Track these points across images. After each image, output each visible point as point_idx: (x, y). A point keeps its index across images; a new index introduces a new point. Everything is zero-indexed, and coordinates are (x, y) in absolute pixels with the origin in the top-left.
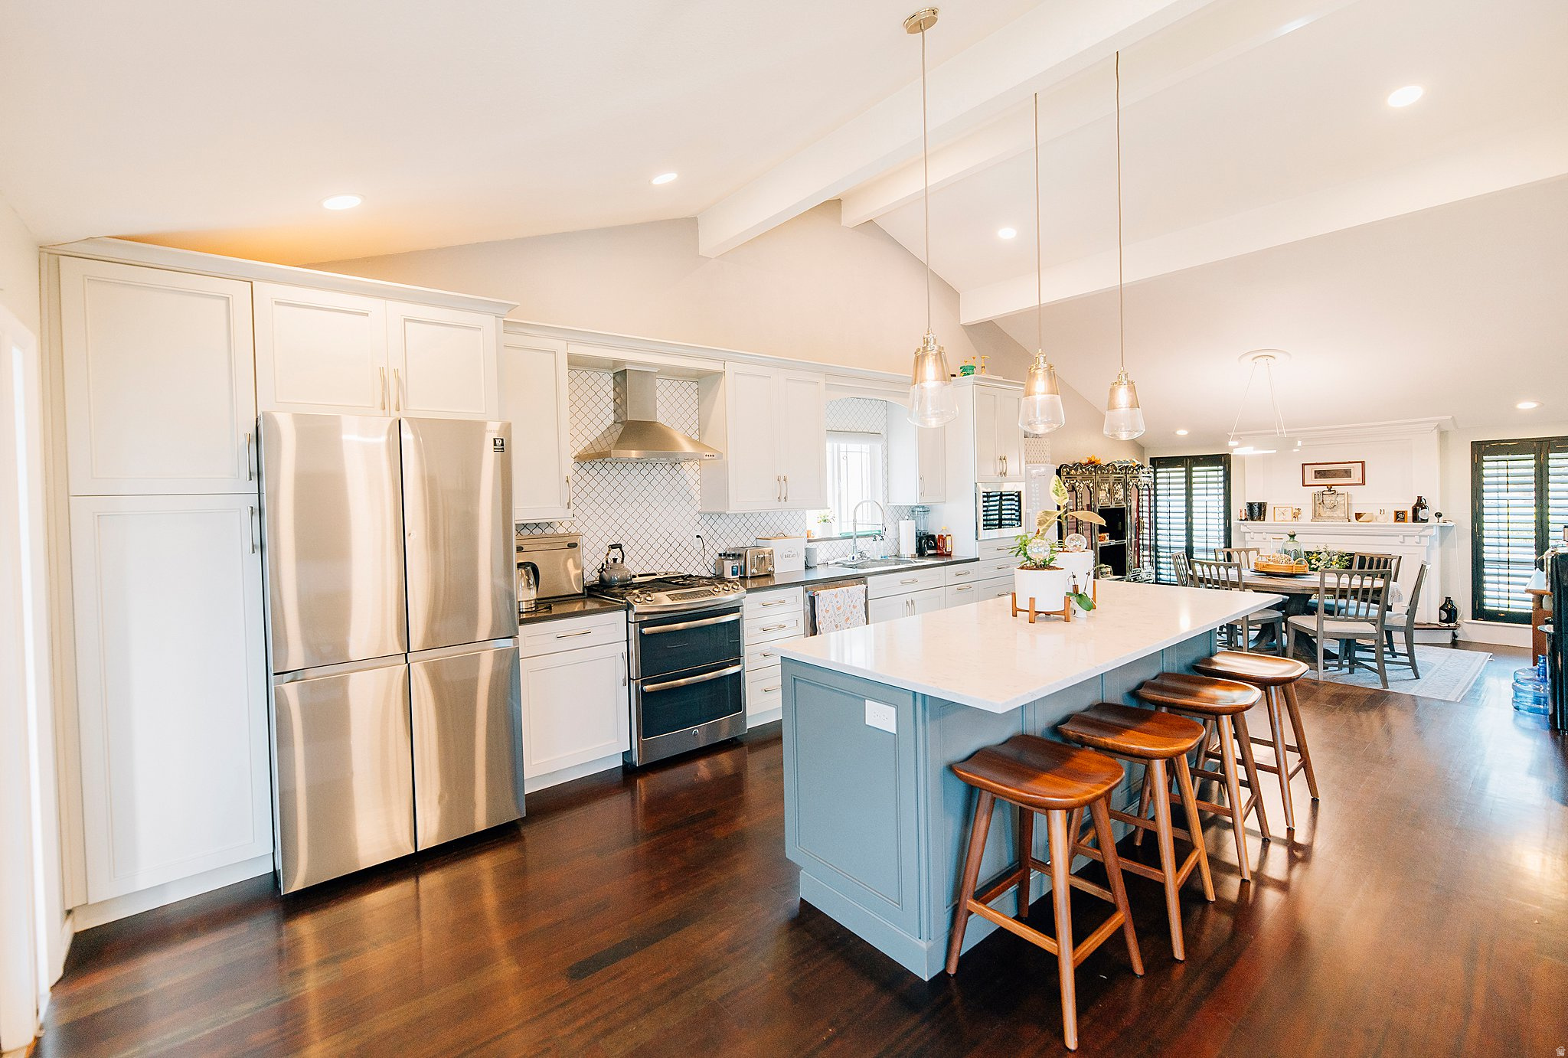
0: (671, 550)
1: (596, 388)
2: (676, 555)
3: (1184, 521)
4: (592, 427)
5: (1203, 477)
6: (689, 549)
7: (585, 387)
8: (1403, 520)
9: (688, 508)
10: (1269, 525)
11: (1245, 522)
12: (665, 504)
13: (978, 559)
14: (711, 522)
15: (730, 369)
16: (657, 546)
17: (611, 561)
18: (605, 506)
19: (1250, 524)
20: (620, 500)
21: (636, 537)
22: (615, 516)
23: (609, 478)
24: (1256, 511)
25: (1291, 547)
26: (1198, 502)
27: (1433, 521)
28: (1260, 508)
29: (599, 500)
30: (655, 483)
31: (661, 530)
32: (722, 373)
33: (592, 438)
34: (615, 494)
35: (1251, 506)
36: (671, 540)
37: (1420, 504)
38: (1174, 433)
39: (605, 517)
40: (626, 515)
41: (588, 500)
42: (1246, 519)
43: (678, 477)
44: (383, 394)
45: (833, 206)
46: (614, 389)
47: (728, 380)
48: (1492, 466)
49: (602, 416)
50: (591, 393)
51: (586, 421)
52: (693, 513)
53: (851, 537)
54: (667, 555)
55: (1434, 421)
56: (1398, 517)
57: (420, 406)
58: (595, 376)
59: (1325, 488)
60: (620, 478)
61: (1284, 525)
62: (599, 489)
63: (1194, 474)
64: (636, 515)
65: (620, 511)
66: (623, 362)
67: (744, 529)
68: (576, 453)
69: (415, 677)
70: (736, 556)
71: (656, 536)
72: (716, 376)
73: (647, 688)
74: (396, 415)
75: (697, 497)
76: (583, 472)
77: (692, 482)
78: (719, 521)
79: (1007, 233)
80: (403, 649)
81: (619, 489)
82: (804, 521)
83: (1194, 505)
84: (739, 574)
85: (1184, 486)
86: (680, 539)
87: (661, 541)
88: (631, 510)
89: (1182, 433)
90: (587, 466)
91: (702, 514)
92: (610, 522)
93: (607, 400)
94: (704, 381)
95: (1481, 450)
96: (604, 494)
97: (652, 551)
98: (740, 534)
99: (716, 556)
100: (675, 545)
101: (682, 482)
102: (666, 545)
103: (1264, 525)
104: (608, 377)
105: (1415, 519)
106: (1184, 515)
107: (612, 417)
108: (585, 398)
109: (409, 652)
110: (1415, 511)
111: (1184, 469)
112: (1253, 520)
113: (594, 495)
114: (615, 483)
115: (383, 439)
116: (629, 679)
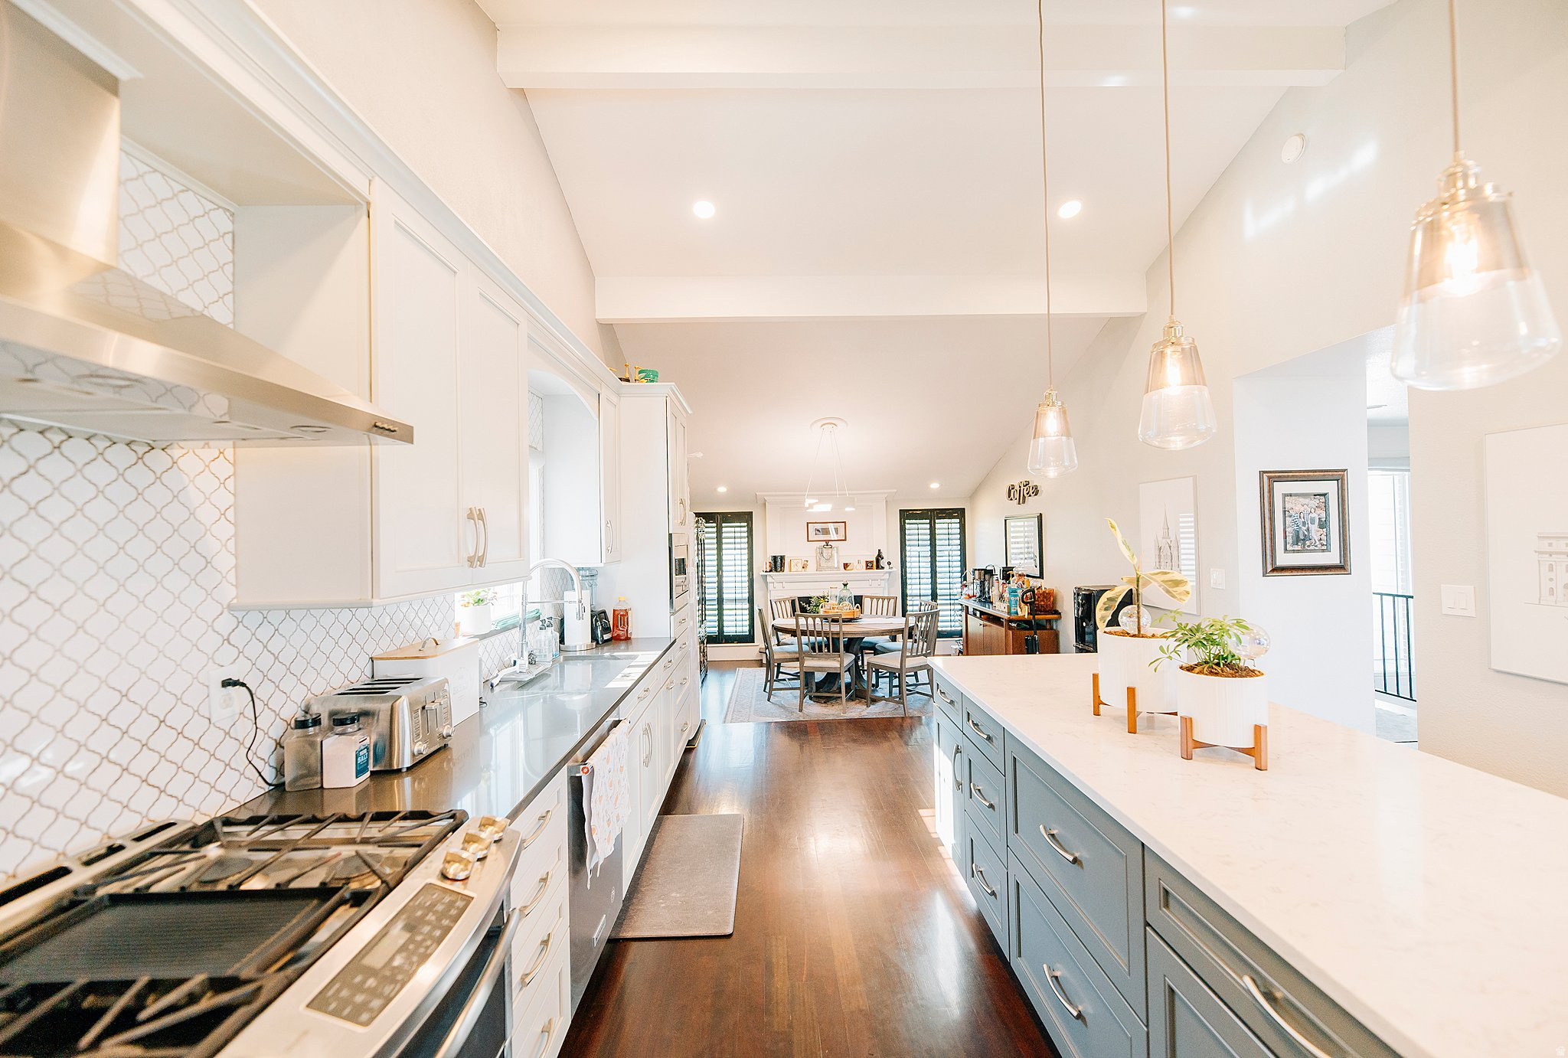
3: (716, 574)
5: (732, 532)
6: (194, 730)
8: (871, 568)
9: (194, 596)
10: (787, 575)
11: (771, 573)
12: (101, 588)
14: (265, 632)
19: (775, 575)
24: (777, 564)
25: (845, 593)
26: (727, 555)
27: (887, 567)
28: (781, 560)
35: (775, 558)
37: (879, 557)
38: (715, 489)
42: (771, 571)
43: (160, 494)
48: (911, 526)
52: (210, 612)
55: (885, 493)
56: (867, 566)
59: (824, 543)
61: (798, 575)
63: (724, 530)
70: (358, 720)
75: (225, 561)
77: (207, 514)
78: (287, 627)
79: (704, 210)
83: (724, 558)
84: (371, 768)
85: (715, 541)
89: (722, 489)
91: (239, 612)
95: (906, 515)
101: (174, 513)
103: (782, 575)
105: (878, 568)
106: (716, 568)
110: (878, 561)
111: (715, 525)
112: (776, 571)
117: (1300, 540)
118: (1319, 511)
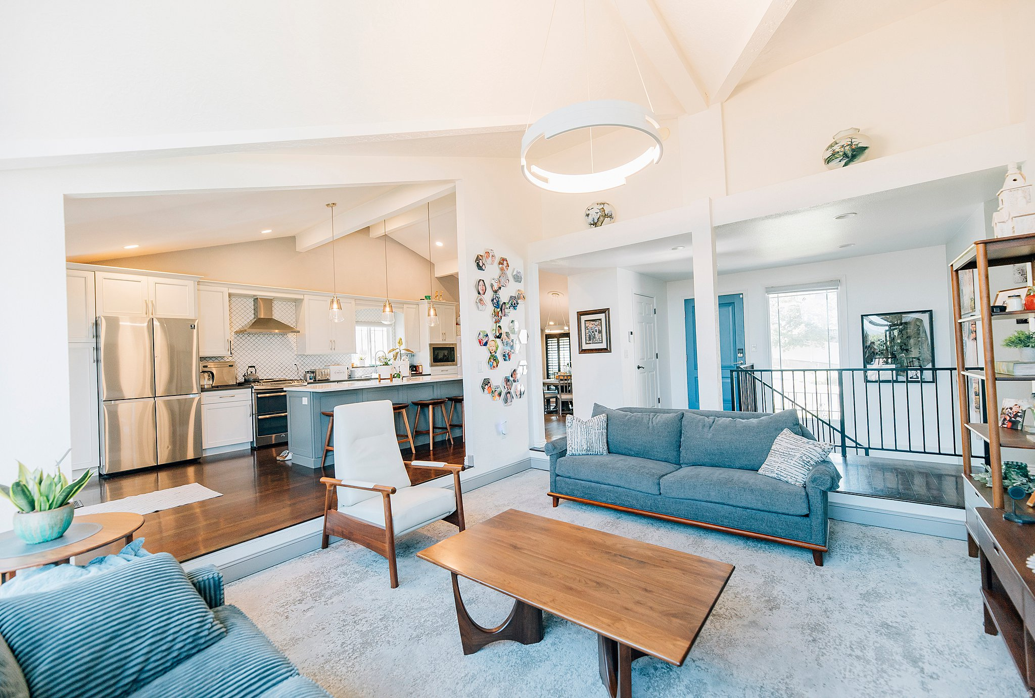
0: (282, 370)
1: (245, 305)
2: (284, 372)
3: (557, 362)
4: (243, 320)
6: (291, 369)
7: (240, 304)
9: (291, 353)
12: (279, 351)
13: (430, 375)
14: (302, 359)
15: (306, 297)
16: (275, 368)
17: (249, 373)
18: (249, 351)
20: (257, 349)
21: (265, 364)
22: (254, 356)
23: (251, 340)
26: (562, 353)
29: (246, 349)
30: (274, 343)
31: (277, 362)
32: (303, 299)
33: (243, 325)
34: (254, 347)
36: (282, 366)
39: (249, 356)
40: (259, 356)
41: (241, 349)
43: (285, 340)
44: (146, 309)
45: (367, 229)
46: (254, 305)
47: (305, 302)
49: (248, 316)
50: (243, 307)
51: (240, 318)
52: (293, 355)
53: (374, 366)
54: (280, 372)
57: (162, 313)
58: (245, 300)
60: (256, 340)
62: (246, 345)
63: (561, 341)
64: (264, 355)
65: (257, 353)
66: (256, 295)
67: (319, 362)
68: (235, 330)
69: (158, 406)
70: (313, 372)
71: (274, 364)
72: (301, 300)
73: (260, 417)
74: (151, 316)
75: (295, 349)
76: (238, 338)
77: (292, 343)
78: (306, 359)
79: (439, 244)
80: (153, 395)
81: (257, 345)
82: (351, 359)
83: (560, 355)
86: (286, 366)
87: (277, 366)
88: (262, 353)
89: (551, 323)
90: (241, 336)
91: (298, 356)
92: (252, 358)
93: (250, 309)
94: (297, 302)
96: (249, 347)
97: (272, 370)
98: (317, 364)
99: (304, 373)
100: (284, 368)
101: (288, 343)
102: (279, 368)
104: (251, 300)
107: (253, 316)
108: (240, 309)
109: (155, 397)
111: (556, 339)
113: (244, 347)
114: (254, 343)
115: (146, 324)
116: (253, 414)
117: (591, 338)
118: (598, 326)
